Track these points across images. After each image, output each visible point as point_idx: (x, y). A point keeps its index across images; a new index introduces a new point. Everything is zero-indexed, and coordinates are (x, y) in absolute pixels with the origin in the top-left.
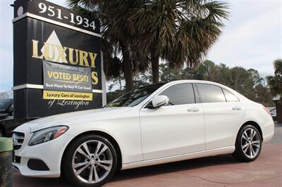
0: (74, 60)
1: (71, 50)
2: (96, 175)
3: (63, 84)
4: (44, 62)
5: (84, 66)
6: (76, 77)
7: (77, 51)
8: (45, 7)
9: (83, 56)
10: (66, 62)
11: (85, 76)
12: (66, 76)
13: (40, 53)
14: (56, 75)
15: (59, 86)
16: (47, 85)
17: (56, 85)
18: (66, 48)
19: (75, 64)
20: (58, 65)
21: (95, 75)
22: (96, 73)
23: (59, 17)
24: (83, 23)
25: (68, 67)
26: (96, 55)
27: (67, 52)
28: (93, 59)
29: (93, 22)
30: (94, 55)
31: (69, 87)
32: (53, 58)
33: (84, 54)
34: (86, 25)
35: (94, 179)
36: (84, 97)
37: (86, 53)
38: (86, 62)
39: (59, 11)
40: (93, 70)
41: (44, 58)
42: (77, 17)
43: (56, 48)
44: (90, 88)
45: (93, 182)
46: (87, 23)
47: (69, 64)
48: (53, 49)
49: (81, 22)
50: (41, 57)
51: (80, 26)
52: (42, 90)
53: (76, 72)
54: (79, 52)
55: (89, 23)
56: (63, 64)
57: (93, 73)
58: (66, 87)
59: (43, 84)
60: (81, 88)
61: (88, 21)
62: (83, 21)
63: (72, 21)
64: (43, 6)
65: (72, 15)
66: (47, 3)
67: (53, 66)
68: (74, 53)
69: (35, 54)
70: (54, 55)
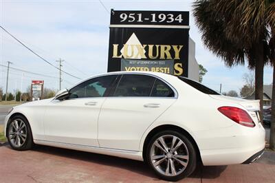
0: (154, 54)
1: (151, 47)
5: (166, 59)
7: (157, 46)
8: (126, 16)
9: (164, 50)
10: (145, 57)
11: (165, 69)
13: (119, 53)
18: (145, 46)
19: (155, 58)
20: (135, 61)
21: (179, 66)
22: (181, 64)
23: (140, 20)
24: (167, 19)
25: (146, 62)
26: (181, 47)
27: (147, 49)
28: (177, 52)
29: (180, 15)
30: (178, 48)
32: (132, 56)
33: (166, 48)
34: (170, 20)
37: (169, 47)
38: (169, 55)
39: (140, 15)
40: (176, 61)
41: (123, 57)
42: (160, 17)
43: (135, 47)
46: (171, 18)
47: (148, 59)
48: (133, 48)
49: (164, 19)
50: (121, 57)
51: (164, 23)
55: (174, 18)
56: (142, 59)
57: (177, 65)
61: (172, 16)
62: (167, 17)
63: (154, 20)
64: (124, 16)
65: (154, 15)
66: (128, 13)
67: (131, 62)
68: (154, 49)
69: (115, 55)
70: (133, 53)
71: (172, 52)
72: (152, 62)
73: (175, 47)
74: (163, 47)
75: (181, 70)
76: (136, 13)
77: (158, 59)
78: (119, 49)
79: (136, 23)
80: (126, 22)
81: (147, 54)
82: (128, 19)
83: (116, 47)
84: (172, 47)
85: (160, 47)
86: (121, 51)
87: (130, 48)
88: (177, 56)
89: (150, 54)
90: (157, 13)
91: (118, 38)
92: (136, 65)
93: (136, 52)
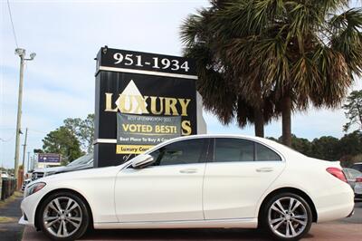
0: (158, 109)
1: (154, 99)
2: (65, 230)
3: (141, 137)
4: (118, 114)
5: (172, 115)
6: (159, 129)
7: (161, 99)
8: (122, 57)
9: (170, 104)
10: (147, 112)
11: (172, 127)
12: (147, 129)
13: (114, 106)
14: (133, 128)
15: (136, 140)
16: (121, 139)
17: (132, 139)
18: (146, 97)
19: (159, 113)
20: (135, 117)
21: (187, 124)
22: (189, 122)
23: (139, 64)
24: (171, 66)
25: (148, 119)
26: (188, 101)
27: (149, 101)
28: (184, 107)
29: (186, 63)
30: (185, 102)
31: (149, 140)
32: (130, 109)
33: (171, 102)
34: (175, 67)
35: (62, 233)
37: (175, 101)
38: (175, 110)
39: (139, 58)
40: (184, 118)
41: (119, 111)
42: (163, 61)
43: (134, 98)
45: (61, 236)
46: (176, 65)
47: (151, 114)
49: (168, 65)
50: (116, 110)
51: (168, 70)
52: (115, 144)
53: (160, 123)
54: (164, 100)
55: (180, 65)
56: (143, 115)
57: (184, 122)
58: (145, 140)
59: (116, 138)
61: (177, 62)
62: (172, 63)
63: (156, 66)
64: (118, 57)
65: (156, 59)
66: (124, 53)
67: (129, 118)
68: (158, 101)
69: (108, 108)
70: (131, 105)
71: (178, 106)
72: (156, 119)
73: (182, 101)
74: (168, 100)
75: (189, 129)
76: (135, 54)
77: (163, 115)
78: (114, 99)
79: (134, 67)
80: (122, 65)
81: (149, 108)
82: (124, 61)
83: (109, 96)
84: (178, 101)
86: (117, 103)
87: (127, 99)
88: (184, 113)
89: (153, 109)
90: (161, 57)
91: (110, 85)
92: (136, 122)
93: (135, 104)
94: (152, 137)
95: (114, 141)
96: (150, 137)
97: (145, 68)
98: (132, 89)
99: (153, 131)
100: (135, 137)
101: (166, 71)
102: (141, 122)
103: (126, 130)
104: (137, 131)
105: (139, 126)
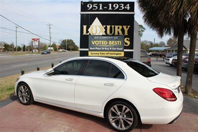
0: (111, 32)
1: (109, 27)
3: (101, 47)
4: (89, 36)
5: (118, 35)
6: (111, 43)
7: (113, 26)
9: (118, 29)
10: (105, 34)
11: (118, 42)
12: (104, 43)
13: (87, 32)
14: (97, 43)
15: (99, 49)
16: (91, 48)
18: (104, 26)
19: (112, 34)
20: (98, 37)
21: (127, 40)
22: (129, 39)
23: (101, 8)
24: (119, 7)
25: (105, 37)
26: (129, 27)
27: (106, 28)
28: (126, 30)
30: (127, 27)
31: (106, 49)
32: (96, 33)
33: (119, 28)
36: (117, 54)
37: (121, 27)
38: (121, 32)
39: (101, 5)
40: (126, 37)
41: (90, 34)
42: (114, 6)
44: (122, 49)
46: (122, 7)
47: (107, 35)
48: (97, 28)
49: (117, 7)
50: (88, 34)
51: (117, 10)
52: (88, 51)
53: (112, 40)
57: (126, 39)
58: (103, 49)
59: (88, 48)
60: (115, 49)
61: (123, 5)
62: (119, 6)
63: (110, 8)
64: (90, 6)
65: (110, 5)
67: (95, 38)
68: (111, 28)
69: (85, 33)
70: (96, 31)
71: (123, 30)
72: (109, 37)
73: (125, 27)
74: (116, 27)
75: (129, 43)
76: (98, 3)
77: (114, 35)
78: (87, 28)
79: (98, 10)
80: (91, 10)
81: (106, 32)
82: (93, 7)
83: (85, 27)
84: (123, 27)
85: (114, 27)
86: (89, 30)
88: (126, 33)
89: (108, 32)
90: (113, 3)
91: (86, 21)
92: (99, 40)
93: (99, 30)
94: (107, 47)
95: (87, 50)
96: (106, 47)
97: (104, 10)
98: (97, 22)
99: (108, 44)
100: (98, 47)
101: (116, 11)
102: (101, 40)
103: (93, 44)
104: (99, 44)
105: (100, 41)
